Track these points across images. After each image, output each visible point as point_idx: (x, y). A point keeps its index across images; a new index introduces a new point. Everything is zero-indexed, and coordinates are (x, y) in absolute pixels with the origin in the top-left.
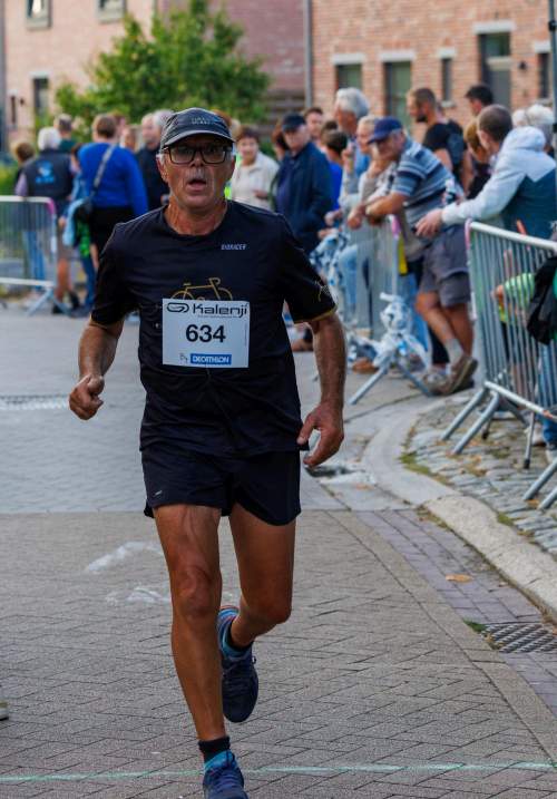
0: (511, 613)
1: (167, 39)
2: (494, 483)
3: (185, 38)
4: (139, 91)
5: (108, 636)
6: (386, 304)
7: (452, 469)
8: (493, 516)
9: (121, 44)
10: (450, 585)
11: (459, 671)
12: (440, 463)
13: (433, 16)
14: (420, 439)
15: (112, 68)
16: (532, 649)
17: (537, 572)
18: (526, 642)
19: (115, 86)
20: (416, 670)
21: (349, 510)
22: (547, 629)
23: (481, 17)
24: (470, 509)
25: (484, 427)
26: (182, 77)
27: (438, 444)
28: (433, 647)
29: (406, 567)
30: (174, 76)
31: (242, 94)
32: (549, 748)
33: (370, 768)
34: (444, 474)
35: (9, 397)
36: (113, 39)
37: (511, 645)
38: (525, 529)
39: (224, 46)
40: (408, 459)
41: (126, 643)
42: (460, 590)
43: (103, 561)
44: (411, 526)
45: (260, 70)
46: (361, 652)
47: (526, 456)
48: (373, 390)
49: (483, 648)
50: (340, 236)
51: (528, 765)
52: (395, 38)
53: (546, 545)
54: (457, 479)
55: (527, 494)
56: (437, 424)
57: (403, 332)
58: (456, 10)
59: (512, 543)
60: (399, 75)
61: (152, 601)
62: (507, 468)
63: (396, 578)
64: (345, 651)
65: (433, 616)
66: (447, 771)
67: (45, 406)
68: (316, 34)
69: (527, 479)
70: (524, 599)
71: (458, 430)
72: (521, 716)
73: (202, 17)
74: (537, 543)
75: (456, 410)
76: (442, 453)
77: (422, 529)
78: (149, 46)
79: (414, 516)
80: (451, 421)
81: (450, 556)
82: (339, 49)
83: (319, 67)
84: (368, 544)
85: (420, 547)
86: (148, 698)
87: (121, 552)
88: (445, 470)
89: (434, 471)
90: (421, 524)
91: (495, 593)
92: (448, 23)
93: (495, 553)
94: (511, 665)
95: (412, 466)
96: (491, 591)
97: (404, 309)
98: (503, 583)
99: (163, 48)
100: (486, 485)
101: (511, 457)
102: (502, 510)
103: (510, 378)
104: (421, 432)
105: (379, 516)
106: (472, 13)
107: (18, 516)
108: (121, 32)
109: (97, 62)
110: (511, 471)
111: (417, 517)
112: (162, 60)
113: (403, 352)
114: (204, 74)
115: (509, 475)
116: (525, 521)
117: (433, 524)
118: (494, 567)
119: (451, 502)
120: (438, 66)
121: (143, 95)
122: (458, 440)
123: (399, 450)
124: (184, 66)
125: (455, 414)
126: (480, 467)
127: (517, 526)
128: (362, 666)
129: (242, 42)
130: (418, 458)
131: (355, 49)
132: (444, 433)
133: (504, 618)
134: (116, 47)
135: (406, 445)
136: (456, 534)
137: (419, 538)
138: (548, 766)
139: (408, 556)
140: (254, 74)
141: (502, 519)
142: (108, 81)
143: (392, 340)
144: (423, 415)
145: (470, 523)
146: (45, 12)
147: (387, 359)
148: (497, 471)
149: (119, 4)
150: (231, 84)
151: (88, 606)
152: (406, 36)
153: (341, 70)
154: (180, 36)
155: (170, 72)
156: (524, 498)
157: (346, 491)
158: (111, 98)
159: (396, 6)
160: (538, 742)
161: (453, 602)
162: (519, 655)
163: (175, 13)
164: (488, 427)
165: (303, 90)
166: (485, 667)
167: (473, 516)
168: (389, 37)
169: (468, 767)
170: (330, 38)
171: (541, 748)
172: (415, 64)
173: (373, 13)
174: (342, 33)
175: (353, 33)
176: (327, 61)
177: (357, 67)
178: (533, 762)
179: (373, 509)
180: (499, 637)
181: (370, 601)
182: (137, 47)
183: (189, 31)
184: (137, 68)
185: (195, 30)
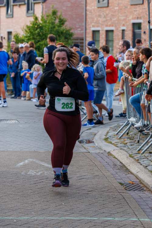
0: (131, 180)
1: (45, 22)
2: (129, 146)
3: (50, 22)
4: (37, 36)
5: (22, 183)
7: (118, 142)
8: (128, 155)
11: (116, 195)
12: (115, 140)
13: (120, 18)
14: (110, 134)
15: (29, 30)
16: (136, 190)
17: (139, 170)
18: (135, 188)
19: (30, 34)
20: (103, 194)
21: (89, 152)
22: (140, 185)
23: (133, 19)
24: (122, 153)
25: (127, 131)
26: (49, 32)
27: (115, 135)
28: (109, 189)
29: (104, 168)
30: (47, 32)
31: (66, 38)
32: (138, 215)
33: (90, 218)
34: (116, 143)
36: (30, 21)
37: (130, 189)
38: (136, 159)
39: (61, 24)
40: (106, 139)
41: (27, 185)
42: (118, 174)
43: (21, 164)
44: (106, 157)
45: (71, 31)
46: (89, 189)
47: (138, 139)
49: (123, 189)
51: (132, 219)
52: (109, 24)
53: (142, 163)
54: (119, 145)
55: (138, 150)
56: (115, 130)
58: (126, 16)
59: (133, 162)
60: (110, 34)
61: (34, 174)
62: (133, 142)
63: (100, 171)
64: (85, 189)
65: (110, 180)
66: (110, 220)
67: (7, 122)
68: (87, 22)
69: (138, 146)
70: (135, 177)
71: (120, 132)
72: (131, 207)
73: (55, 16)
74: (139, 163)
75: (120, 127)
76: (115, 138)
78: (40, 24)
79: (107, 155)
81: (116, 165)
82: (93, 26)
83: (88, 31)
84: (93, 162)
85: (108, 163)
86: (32, 199)
87: (26, 161)
88: (116, 142)
89: (113, 143)
90: (108, 157)
91: (127, 175)
92: (124, 20)
93: (128, 165)
94: (130, 194)
95: (107, 141)
98: (129, 173)
99: (44, 25)
100: (127, 147)
101: (134, 140)
102: (131, 153)
104: (110, 132)
105: (97, 154)
106: (131, 17)
108: (32, 19)
109: (25, 28)
110: (134, 143)
111: (108, 155)
112: (44, 28)
114: (55, 32)
116: (137, 157)
117: (112, 157)
118: (127, 169)
119: (117, 151)
120: (121, 32)
122: (120, 135)
123: (104, 137)
124: (50, 29)
125: (120, 128)
126: (125, 142)
127: (134, 158)
128: (90, 193)
129: (66, 23)
130: (109, 139)
131: (98, 26)
132: (116, 133)
133: (129, 182)
134: (31, 24)
135: (106, 136)
136: (118, 160)
137: (108, 160)
138: (137, 219)
140: (69, 32)
141: (130, 156)
142: (28, 33)
144: (110, 128)
145: (122, 157)
146: (11, 13)
148: (130, 143)
149: (32, 11)
150: (63, 35)
151: (17, 175)
152: (112, 23)
153: (94, 32)
154: (49, 21)
155: (46, 31)
156: (137, 151)
157: (89, 148)
158: (29, 38)
159: (110, 15)
160: (135, 214)
161: (115, 177)
162: (133, 192)
163: (48, 15)
164: (129, 131)
165: (83, 38)
166: (123, 194)
167: (123, 155)
168: (108, 23)
169: (116, 219)
170: (91, 23)
171: (136, 215)
172: (114, 31)
173: (103, 16)
174: (94, 22)
175: (97, 22)
176: (90, 29)
177: (98, 31)
178: (133, 218)
179: (96, 152)
180: (127, 187)
181: (93, 176)
182: (37, 24)
183: (51, 20)
184: (36, 30)
185: (53, 20)
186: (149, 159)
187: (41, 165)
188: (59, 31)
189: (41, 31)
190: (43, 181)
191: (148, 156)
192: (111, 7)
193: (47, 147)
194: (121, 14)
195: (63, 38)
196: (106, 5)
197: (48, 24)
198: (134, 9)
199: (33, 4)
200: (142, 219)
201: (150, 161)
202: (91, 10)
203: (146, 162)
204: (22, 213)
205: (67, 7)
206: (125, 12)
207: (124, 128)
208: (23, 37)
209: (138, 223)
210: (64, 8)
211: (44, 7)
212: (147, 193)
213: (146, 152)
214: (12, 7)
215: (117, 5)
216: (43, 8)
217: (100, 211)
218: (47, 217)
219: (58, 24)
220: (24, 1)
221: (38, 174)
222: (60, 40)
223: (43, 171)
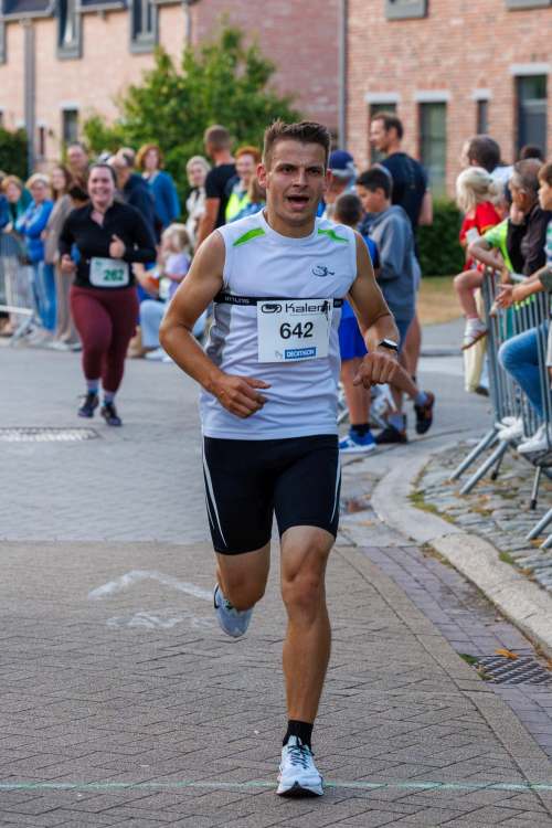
0: (504, 646)
1: (198, 73)
2: (498, 522)
3: (217, 73)
4: (168, 126)
5: (107, 658)
7: (459, 508)
8: (496, 554)
9: (151, 78)
10: (447, 620)
11: (448, 699)
12: (447, 502)
13: (469, 57)
14: (430, 479)
15: (141, 101)
16: (522, 680)
17: (533, 608)
18: (516, 674)
19: (145, 120)
20: (406, 697)
21: (355, 545)
22: (538, 662)
23: (518, 59)
24: (472, 547)
25: (493, 468)
26: (213, 111)
27: (447, 483)
28: (424, 676)
29: (406, 600)
30: (205, 110)
32: (527, 770)
33: (352, 785)
34: (451, 512)
35: (24, 429)
36: (144, 72)
37: (502, 676)
38: (526, 567)
39: (255, 82)
40: (417, 498)
41: (123, 664)
42: (457, 624)
43: (107, 588)
44: (415, 563)
46: (354, 679)
47: (533, 497)
49: (473, 677)
51: (504, 786)
52: (431, 78)
53: (544, 582)
54: (463, 518)
55: (531, 533)
56: (448, 465)
58: (493, 51)
59: (512, 580)
60: (435, 115)
61: (152, 626)
62: (513, 508)
63: (394, 612)
64: (337, 678)
65: (428, 647)
66: (426, 790)
67: (59, 438)
68: (351, 71)
69: (532, 519)
70: (519, 634)
71: (467, 471)
72: (503, 741)
73: (234, 51)
74: (535, 581)
75: (468, 451)
76: (450, 493)
77: (424, 565)
78: (180, 79)
79: (418, 553)
80: (461, 462)
81: (449, 591)
82: (374, 88)
83: (353, 105)
84: (370, 579)
85: (422, 582)
86: (141, 716)
87: (125, 580)
88: (452, 508)
89: (441, 509)
90: (425, 560)
91: (491, 627)
92: (485, 64)
93: (495, 590)
94: (499, 694)
95: (420, 504)
96: (487, 626)
98: (499, 619)
99: (194, 83)
100: (491, 524)
101: (519, 498)
102: (504, 548)
104: (432, 472)
105: (385, 553)
106: (509, 55)
107: (25, 543)
108: (150, 64)
109: (126, 95)
110: (517, 511)
111: (421, 554)
112: (193, 95)
114: (234, 110)
115: (515, 515)
116: (524, 560)
117: (437, 561)
118: (492, 604)
119: (454, 540)
120: (474, 107)
121: (172, 130)
122: (467, 480)
123: (409, 489)
124: (215, 100)
125: (466, 455)
126: (486, 507)
127: (518, 564)
128: (353, 691)
129: (274, 79)
130: (427, 497)
131: (390, 89)
132: (454, 474)
133: (496, 651)
134: (147, 80)
135: (416, 484)
136: (458, 572)
137: (422, 573)
138: (524, 787)
140: (286, 111)
141: (504, 557)
142: (137, 115)
144: (435, 455)
145: (472, 560)
146: (76, 43)
148: (504, 511)
149: (151, 36)
150: (262, 121)
151: (89, 629)
152: (441, 76)
153: (375, 108)
154: (213, 69)
155: (200, 106)
156: (527, 537)
158: (140, 132)
159: (433, 46)
160: (517, 766)
161: (448, 635)
162: (510, 686)
163: (207, 47)
164: (498, 467)
165: (337, 129)
166: (473, 695)
167: (476, 553)
168: (425, 77)
169: (448, 786)
170: (366, 76)
171: (520, 771)
172: (449, 105)
173: (408, 51)
174: (377, 71)
175: (388, 72)
176: (362, 100)
177: (392, 106)
178: (510, 783)
179: (380, 545)
180: (491, 669)
181: (366, 632)
182: (168, 81)
183: (220, 66)
184: (166, 102)
185: (227, 64)
187: (177, 592)
188: (250, 107)
189: (182, 107)
190: (184, 650)
192: (438, 19)
194: (474, 42)
196: (420, 11)
198: (521, 26)
199: (154, 10)
200: (543, 787)
202: (366, 30)
204: (107, 769)
205: (277, 18)
206: (488, 37)
207: (483, 455)
208: (117, 128)
209: (526, 801)
210: (268, 23)
211: (195, 18)
214: (77, 19)
215: (458, 12)
216: (190, 24)
217: (388, 757)
218: (196, 781)
221: (167, 625)
222: (251, 137)
223: (186, 615)
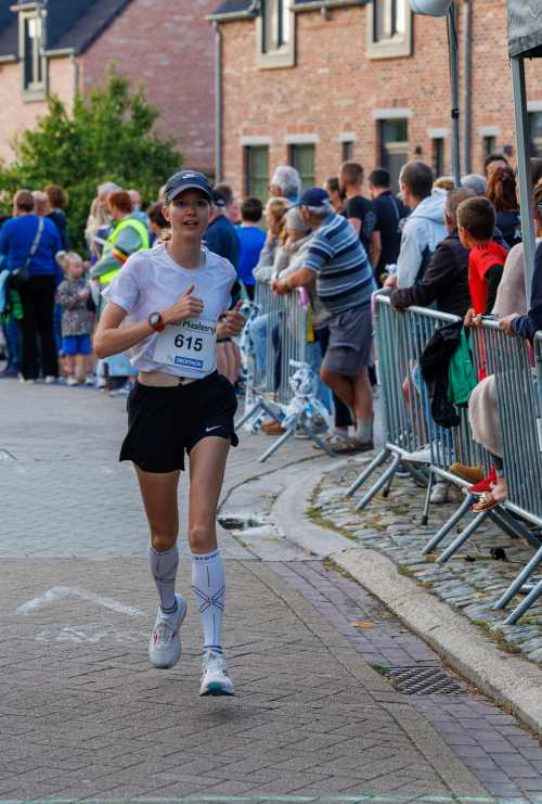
0: (411, 657)
1: (88, 119)
2: (393, 537)
3: (105, 118)
4: (61, 167)
5: (40, 673)
6: (295, 369)
7: (355, 524)
8: (394, 568)
9: (45, 123)
10: (355, 632)
11: (366, 711)
12: (344, 518)
13: (335, 103)
14: (325, 496)
15: (36, 145)
16: (429, 693)
17: (436, 621)
18: (426, 685)
19: (39, 160)
20: (324, 710)
21: (260, 560)
22: (446, 673)
23: (379, 105)
24: (372, 561)
25: (385, 486)
26: (101, 154)
27: (342, 500)
28: (341, 688)
29: (314, 613)
30: (95, 153)
31: (157, 172)
32: (451, 781)
33: (285, 798)
34: (348, 528)
36: (38, 118)
37: (413, 687)
38: (425, 581)
39: (141, 128)
40: (314, 514)
41: (57, 679)
42: (364, 636)
43: (33, 604)
44: (318, 577)
45: (173, 150)
46: (275, 691)
47: (424, 513)
48: (281, 450)
49: (387, 689)
50: (251, 305)
51: (431, 798)
52: (300, 122)
53: (444, 595)
54: (359, 533)
55: (426, 548)
56: (340, 482)
57: (309, 396)
58: (357, 97)
59: (413, 593)
60: (304, 156)
61: (80, 641)
62: (405, 523)
63: (305, 624)
64: (259, 691)
65: (341, 659)
66: (358, 803)
68: (226, 117)
69: (426, 534)
70: (424, 645)
71: (361, 488)
72: (424, 752)
73: (121, 99)
74: (435, 594)
75: (358, 469)
76: (346, 509)
77: (327, 579)
78: (72, 125)
79: (320, 567)
80: (354, 480)
81: (354, 604)
82: (247, 132)
83: (228, 147)
84: (278, 592)
85: (327, 595)
86: (78, 731)
87: (49, 595)
88: (348, 524)
89: (338, 525)
90: (327, 575)
91: (396, 639)
92: (349, 109)
93: (397, 602)
94: (414, 706)
95: (318, 520)
96: (393, 637)
97: (311, 375)
98: (404, 630)
99: (84, 127)
100: (387, 539)
101: (410, 514)
102: (403, 562)
103: (411, 439)
104: (326, 489)
105: (288, 567)
106: (371, 101)
108: (45, 111)
109: (22, 139)
110: (413, 526)
111: (323, 568)
112: (84, 138)
113: (309, 415)
114: (122, 153)
115: (408, 530)
116: (424, 573)
117: (339, 574)
118: (395, 616)
119: (354, 554)
120: (341, 148)
121: (65, 171)
122: (361, 497)
123: (306, 506)
124: (104, 144)
125: (358, 473)
126: (381, 523)
127: (417, 578)
128: (276, 704)
129: (157, 123)
130: (323, 513)
131: (261, 133)
132: (348, 490)
133: (405, 662)
134: (41, 125)
135: (312, 501)
136: (360, 585)
137: (326, 587)
138: (450, 799)
139: (316, 605)
140: (169, 153)
141: (403, 571)
142: (33, 158)
143: (299, 403)
144: (327, 473)
145: (372, 574)
147: (294, 420)
148: (397, 527)
149: (43, 84)
150: (147, 162)
151: (20, 644)
152: (310, 120)
153: (249, 151)
154: (102, 115)
155: (90, 150)
156: (423, 552)
157: (257, 543)
158: (35, 173)
159: (302, 93)
160: (440, 777)
161: (358, 647)
162: (421, 697)
163: (96, 95)
164: (389, 485)
165: (214, 170)
166: (390, 707)
167: (376, 568)
168: (294, 121)
169: (377, 799)
170: (240, 121)
171: (444, 783)
172: (318, 147)
173: (280, 99)
174: (251, 117)
175: (260, 117)
176: (237, 142)
177: (265, 148)
178: (436, 795)
179: (284, 560)
180: (401, 680)
181: (281, 644)
182: (61, 126)
183: (109, 113)
184: (60, 145)
185: (115, 111)
186: (467, 580)
187: (100, 608)
188: (135, 149)
189: (73, 150)
190: (112, 664)
191: (463, 571)
192: (306, 68)
193: (114, 545)
194: (339, 90)
195: (149, 171)
196: (290, 62)
197: (97, 127)
198: (384, 74)
199: (44, 61)
200: (468, 798)
201: (472, 590)
202: (239, 78)
203: (458, 593)
204: (50, 784)
205: (158, 67)
206: (353, 85)
207: (373, 473)
208: (14, 170)
210: (149, 73)
211: (81, 69)
212: (472, 703)
213: (454, 556)
215: (324, 62)
216: (77, 72)
217: (317, 770)
218: (137, 796)
219: (131, 127)
220: (16, 52)
221: (90, 640)
222: (138, 177)
223: (110, 630)
